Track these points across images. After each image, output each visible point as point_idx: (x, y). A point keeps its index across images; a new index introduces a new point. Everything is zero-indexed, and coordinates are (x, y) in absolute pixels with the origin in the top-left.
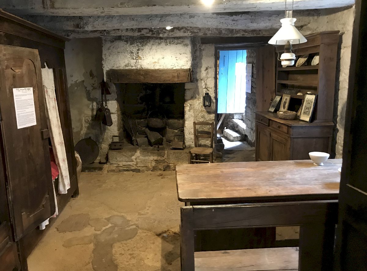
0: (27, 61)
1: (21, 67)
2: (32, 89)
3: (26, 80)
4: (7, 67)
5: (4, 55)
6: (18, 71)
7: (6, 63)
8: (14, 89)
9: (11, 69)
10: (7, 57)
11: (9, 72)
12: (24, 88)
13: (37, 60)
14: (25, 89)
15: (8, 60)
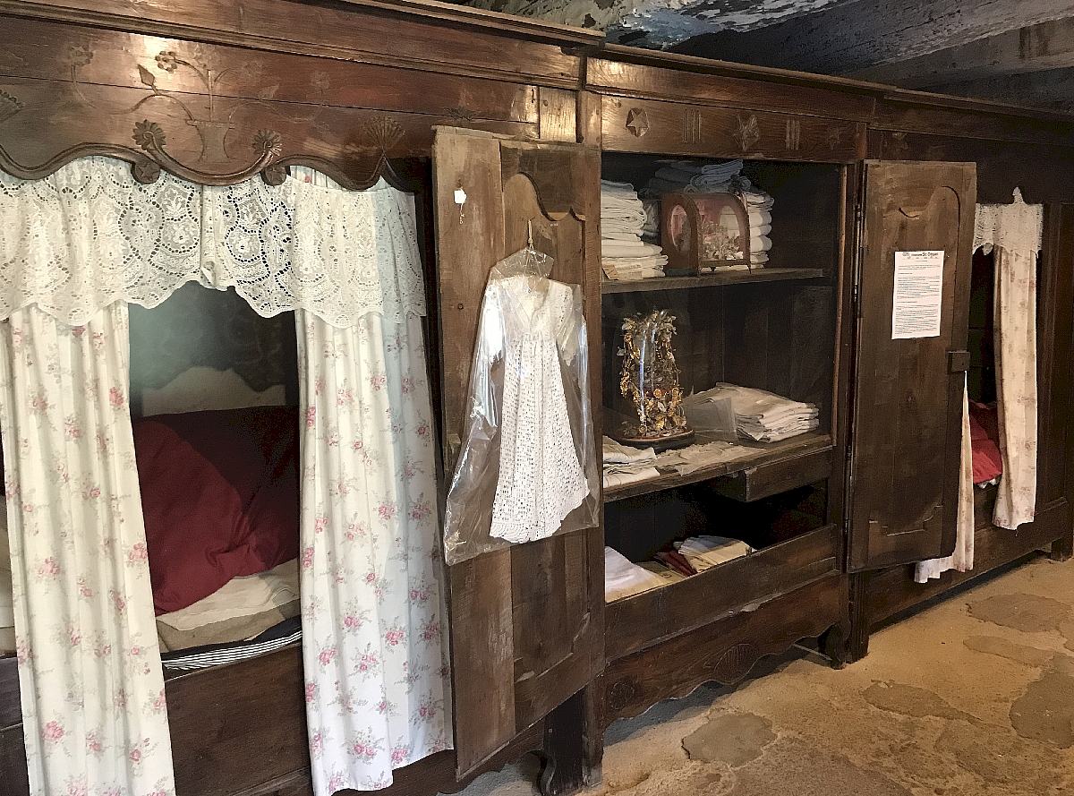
0: (941, 192)
1: (922, 205)
2: (942, 253)
3: (931, 233)
4: (890, 207)
5: (889, 182)
6: (913, 214)
7: (889, 198)
8: (897, 254)
9: (900, 209)
10: (895, 185)
11: (894, 217)
12: (921, 252)
13: (967, 189)
14: (924, 254)
15: (893, 191)
